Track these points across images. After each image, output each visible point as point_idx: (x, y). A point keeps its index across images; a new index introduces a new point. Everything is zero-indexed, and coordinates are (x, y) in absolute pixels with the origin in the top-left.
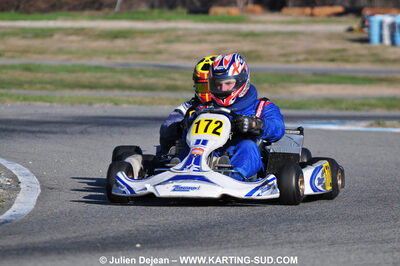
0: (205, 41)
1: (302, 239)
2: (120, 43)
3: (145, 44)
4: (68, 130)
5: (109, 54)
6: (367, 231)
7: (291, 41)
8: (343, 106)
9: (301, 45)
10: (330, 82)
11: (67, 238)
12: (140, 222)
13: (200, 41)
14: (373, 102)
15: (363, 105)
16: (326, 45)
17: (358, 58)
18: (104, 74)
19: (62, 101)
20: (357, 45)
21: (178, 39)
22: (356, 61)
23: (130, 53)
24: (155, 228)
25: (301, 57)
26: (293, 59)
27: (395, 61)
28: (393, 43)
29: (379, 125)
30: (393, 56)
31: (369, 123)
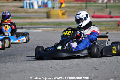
9: (6, 9)
14: (26, 24)
16: (12, 9)
20: (20, 9)
22: (20, 13)
27: (31, 13)
28: (30, 8)
29: (29, 30)
30: (30, 11)
31: (26, 29)
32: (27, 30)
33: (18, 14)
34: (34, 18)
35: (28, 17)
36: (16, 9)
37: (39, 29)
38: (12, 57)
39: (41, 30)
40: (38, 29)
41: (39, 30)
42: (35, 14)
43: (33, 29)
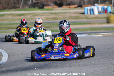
1: (76, 65)
3: (28, 17)
5: (19, 20)
7: (65, 14)
8: (80, 30)
9: (68, 15)
10: (76, 24)
13: (42, 16)
15: (85, 30)
16: (74, 15)
17: (82, 18)
20: (82, 15)
21: (37, 15)
27: (91, 18)
28: (91, 14)
29: (90, 35)
30: (91, 17)
31: (87, 34)
32: (88, 35)
33: (80, 20)
34: (95, 24)
35: (88, 22)
36: (77, 15)
39: (102, 35)
40: (98, 34)
41: (100, 35)
42: (95, 20)
43: (94, 34)
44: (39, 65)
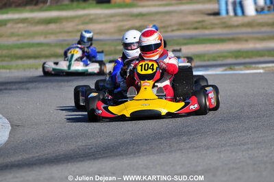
0: (110, 21)
1: (188, 146)
2: (52, 26)
3: (69, 26)
4: (24, 87)
5: (46, 34)
6: (230, 139)
7: (167, 17)
8: (206, 58)
9: (174, 20)
10: (196, 43)
11: (33, 157)
12: (80, 144)
13: (106, 22)
14: (225, 54)
15: (219, 57)
16: (191, 18)
17: (213, 26)
18: (43, 48)
19: (17, 67)
20: (212, 17)
21: (92, 21)
22: (212, 28)
23: (60, 32)
24: (90, 147)
25: (175, 28)
26: (169, 29)
27: (237, 26)
28: (236, 14)
29: (231, 69)
30: (236, 23)
31: (224, 68)
32: (226, 70)
33: (207, 32)
34: (247, 40)
35: (230, 37)
37: (257, 66)
38: (185, 138)
39: (263, 68)
40: (254, 66)
41: (258, 69)
42: (249, 30)
43: (241, 67)
44: (89, 149)
